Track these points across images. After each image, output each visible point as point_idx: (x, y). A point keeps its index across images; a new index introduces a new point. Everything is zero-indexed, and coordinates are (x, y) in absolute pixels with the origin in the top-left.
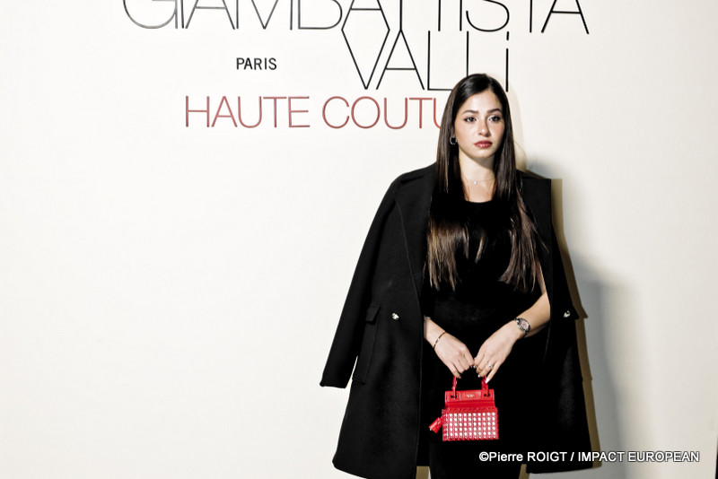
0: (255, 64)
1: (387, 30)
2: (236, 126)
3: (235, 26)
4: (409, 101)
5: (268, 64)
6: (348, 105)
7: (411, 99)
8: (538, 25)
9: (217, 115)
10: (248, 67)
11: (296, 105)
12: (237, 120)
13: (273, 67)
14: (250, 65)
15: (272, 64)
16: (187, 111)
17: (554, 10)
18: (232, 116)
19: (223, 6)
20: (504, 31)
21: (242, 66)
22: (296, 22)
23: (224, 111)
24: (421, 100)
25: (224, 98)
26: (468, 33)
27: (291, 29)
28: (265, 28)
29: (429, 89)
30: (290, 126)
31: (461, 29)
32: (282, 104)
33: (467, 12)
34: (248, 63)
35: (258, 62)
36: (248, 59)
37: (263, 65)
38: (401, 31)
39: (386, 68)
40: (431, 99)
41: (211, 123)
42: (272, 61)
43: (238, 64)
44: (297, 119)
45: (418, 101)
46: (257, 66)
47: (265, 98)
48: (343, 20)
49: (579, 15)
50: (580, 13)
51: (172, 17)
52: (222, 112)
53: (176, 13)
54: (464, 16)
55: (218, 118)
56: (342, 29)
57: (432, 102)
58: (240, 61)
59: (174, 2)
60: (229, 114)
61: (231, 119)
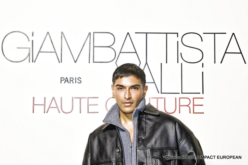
1: (139, 63)
2: (59, 112)
3: (60, 62)
5: (77, 80)
7: (152, 98)
8: (219, 59)
10: (67, 82)
11: (91, 101)
12: (60, 110)
13: (80, 82)
14: (68, 81)
16: (34, 105)
17: (227, 52)
19: (54, 51)
20: (201, 63)
22: (92, 59)
23: (53, 105)
24: (157, 98)
25: (54, 98)
26: (182, 64)
27: (89, 63)
28: (75, 62)
29: (161, 93)
30: (88, 112)
31: (178, 62)
32: (84, 102)
33: (181, 53)
34: (66, 80)
35: (72, 79)
36: (67, 78)
37: (74, 81)
38: (146, 63)
40: (163, 98)
41: (46, 111)
42: (79, 79)
43: (61, 80)
44: (92, 109)
46: (71, 81)
47: (75, 98)
48: (116, 58)
49: (241, 54)
51: (27, 57)
52: (51, 105)
53: (29, 54)
54: (179, 55)
55: (50, 108)
56: (116, 63)
57: (164, 99)
58: (62, 79)
59: (28, 49)
60: (56, 106)
61: (57, 109)
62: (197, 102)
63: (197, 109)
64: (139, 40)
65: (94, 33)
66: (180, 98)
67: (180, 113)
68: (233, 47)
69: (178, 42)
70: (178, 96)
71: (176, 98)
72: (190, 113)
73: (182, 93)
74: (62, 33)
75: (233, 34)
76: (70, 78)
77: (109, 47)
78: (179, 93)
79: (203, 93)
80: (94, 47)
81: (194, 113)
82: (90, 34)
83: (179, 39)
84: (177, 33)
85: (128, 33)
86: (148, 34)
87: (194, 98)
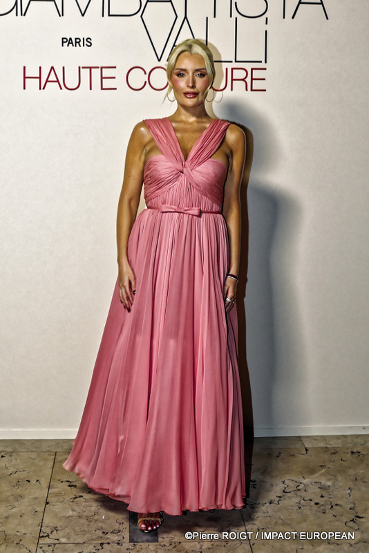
0: (76, 42)
1: (175, 17)
2: (61, 89)
3: (61, 14)
5: (86, 42)
6: (145, 73)
9: (47, 81)
10: (71, 45)
11: (106, 73)
12: (62, 84)
13: (89, 44)
14: (72, 43)
15: (89, 43)
16: (25, 78)
17: (302, 1)
18: (58, 81)
20: (263, 18)
21: (65, 44)
22: (107, 11)
23: (52, 77)
25: (52, 68)
26: (236, 19)
27: (103, 16)
28: (83, 15)
30: (102, 89)
31: (231, 16)
32: (96, 73)
33: (236, 3)
34: (70, 42)
35: (78, 40)
36: (71, 39)
37: (81, 43)
38: (186, 17)
41: (42, 87)
42: (89, 40)
43: (63, 42)
44: (107, 83)
46: (77, 44)
47: (83, 68)
48: (142, 9)
50: (322, 4)
51: (14, 7)
52: (50, 78)
53: (16, 4)
54: (233, 6)
55: (48, 83)
56: (141, 16)
58: (65, 40)
60: (56, 80)
61: (57, 83)
62: (256, 74)
63: (256, 85)
67: (232, 90)
70: (230, 66)
71: (227, 69)
72: (247, 90)
73: (236, 61)
76: (76, 39)
78: (232, 62)
79: (266, 62)
81: (252, 90)
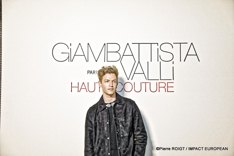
0: (93, 72)
1: (135, 62)
2: (87, 92)
3: (87, 61)
4: (142, 83)
6: (122, 85)
8: (183, 59)
10: (91, 73)
12: (88, 90)
14: (92, 73)
16: (72, 87)
17: (188, 54)
18: (86, 88)
19: (83, 55)
20: (172, 61)
22: (106, 59)
23: (83, 87)
24: (146, 83)
25: (83, 83)
26: (160, 62)
27: (105, 62)
28: (96, 61)
29: (148, 80)
31: (158, 61)
34: (91, 72)
36: (91, 71)
37: (96, 73)
38: (139, 62)
39: (134, 73)
41: (79, 91)
43: (88, 72)
45: (145, 83)
47: (96, 83)
48: (121, 59)
50: (197, 55)
53: (69, 57)
54: (159, 57)
55: (81, 89)
56: (121, 62)
57: (149, 83)
58: (89, 72)
59: (68, 54)
60: (85, 88)
61: (85, 89)
62: (169, 85)
63: (170, 89)
64: (135, 48)
65: (107, 44)
66: (159, 83)
67: (159, 91)
68: (192, 52)
69: (158, 49)
71: (157, 83)
72: (165, 91)
73: (161, 80)
74: (88, 44)
75: (192, 43)
76: (93, 71)
77: (116, 52)
78: (159, 80)
79: (173, 80)
80: (107, 52)
81: (168, 91)
82: (105, 44)
83: (159, 47)
84: (158, 44)
85: (128, 44)
86: (140, 44)
87: (168, 83)
